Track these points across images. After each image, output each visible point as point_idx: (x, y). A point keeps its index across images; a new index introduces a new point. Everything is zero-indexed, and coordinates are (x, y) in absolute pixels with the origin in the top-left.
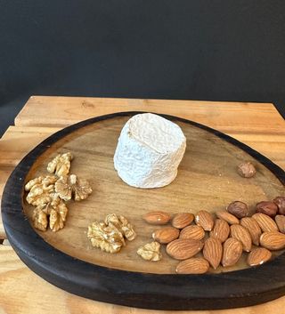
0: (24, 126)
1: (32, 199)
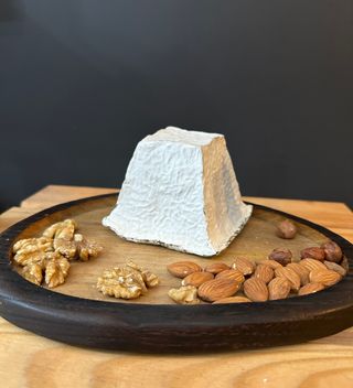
1: (21, 257)
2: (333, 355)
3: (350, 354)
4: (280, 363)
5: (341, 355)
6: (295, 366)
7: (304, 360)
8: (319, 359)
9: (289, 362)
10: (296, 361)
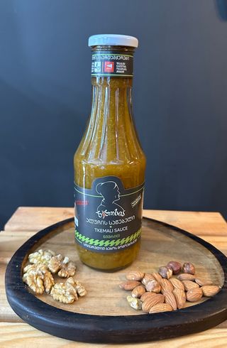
0: (13, 231)
2: (217, 336)
3: (225, 335)
4: (189, 344)
5: (221, 336)
6: (197, 345)
7: (202, 341)
8: (209, 340)
9: (194, 343)
10: (197, 342)
